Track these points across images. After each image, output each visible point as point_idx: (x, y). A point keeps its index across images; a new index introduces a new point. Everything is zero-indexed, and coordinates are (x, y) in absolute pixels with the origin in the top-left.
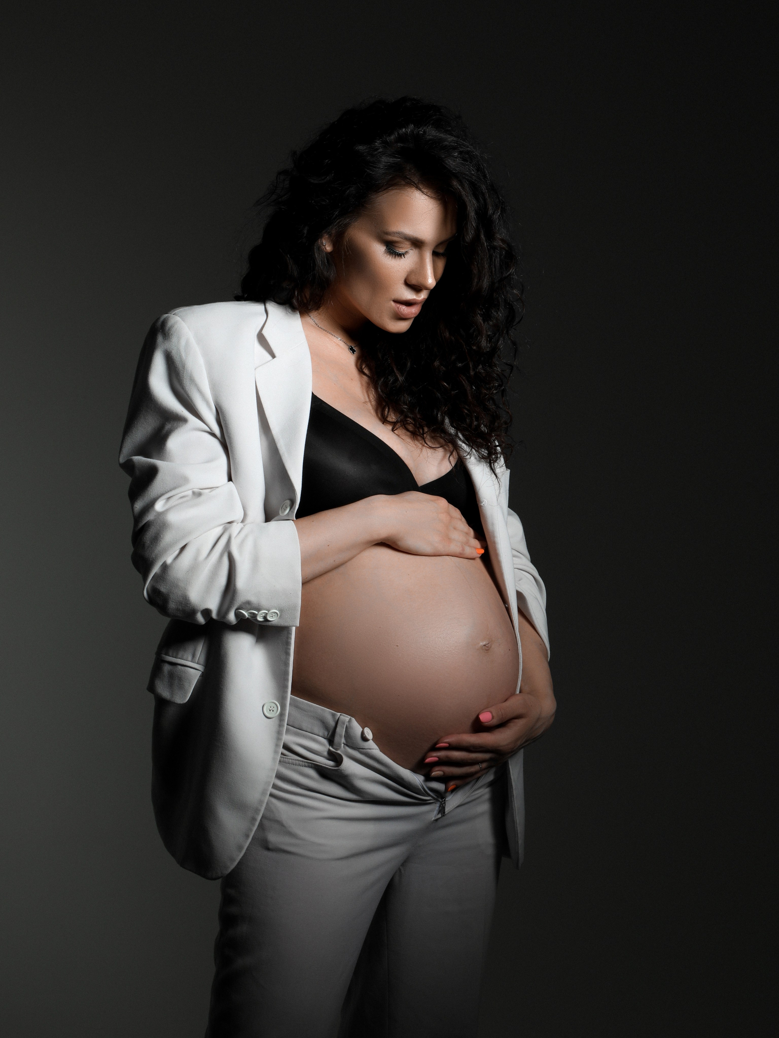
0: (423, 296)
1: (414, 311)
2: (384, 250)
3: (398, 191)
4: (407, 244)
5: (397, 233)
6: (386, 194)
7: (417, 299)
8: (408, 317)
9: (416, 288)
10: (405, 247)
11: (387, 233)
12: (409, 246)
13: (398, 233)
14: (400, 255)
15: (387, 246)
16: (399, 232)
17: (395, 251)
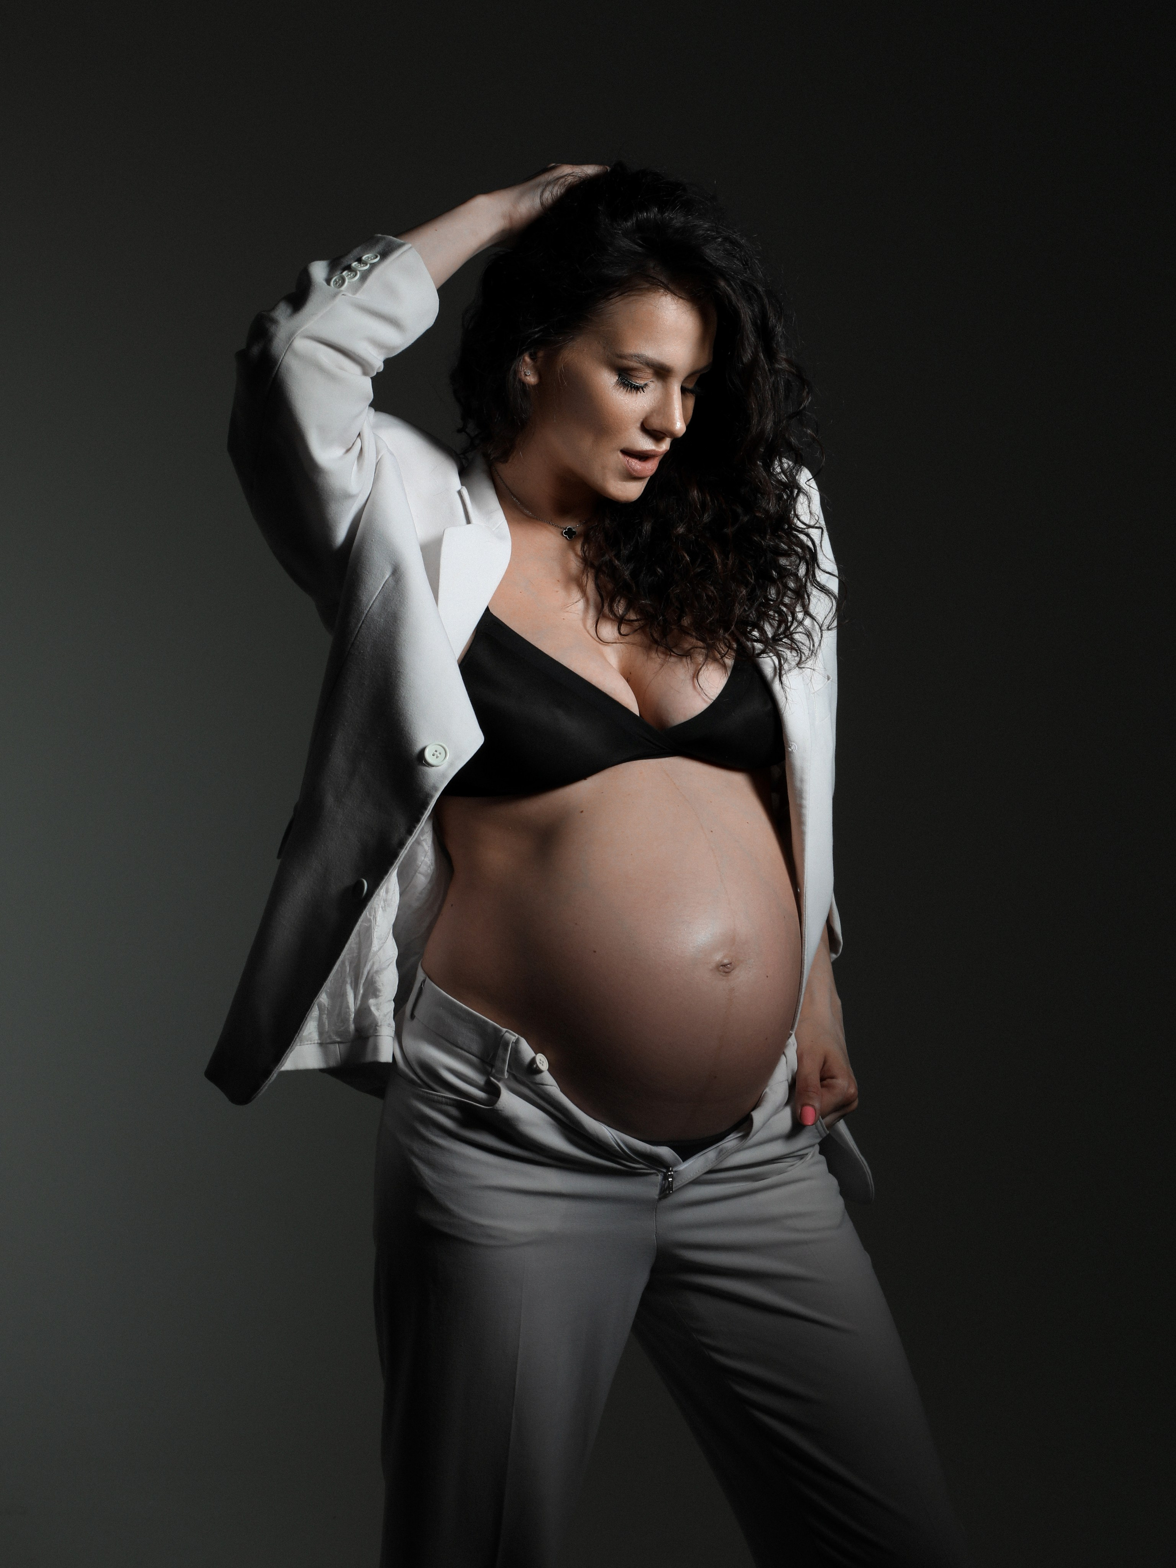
0: (665, 446)
1: (650, 467)
2: (615, 380)
3: (638, 298)
4: (647, 373)
5: (635, 356)
6: (621, 302)
7: (657, 449)
8: (643, 475)
9: (656, 435)
10: (645, 377)
11: (622, 357)
12: (650, 376)
13: (637, 357)
14: (637, 389)
15: (620, 375)
16: (638, 355)
17: (630, 383)
